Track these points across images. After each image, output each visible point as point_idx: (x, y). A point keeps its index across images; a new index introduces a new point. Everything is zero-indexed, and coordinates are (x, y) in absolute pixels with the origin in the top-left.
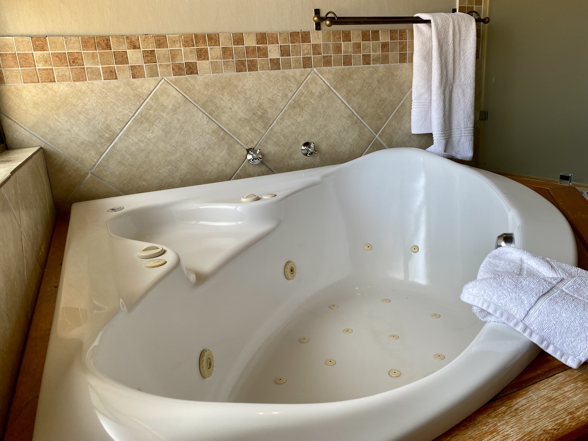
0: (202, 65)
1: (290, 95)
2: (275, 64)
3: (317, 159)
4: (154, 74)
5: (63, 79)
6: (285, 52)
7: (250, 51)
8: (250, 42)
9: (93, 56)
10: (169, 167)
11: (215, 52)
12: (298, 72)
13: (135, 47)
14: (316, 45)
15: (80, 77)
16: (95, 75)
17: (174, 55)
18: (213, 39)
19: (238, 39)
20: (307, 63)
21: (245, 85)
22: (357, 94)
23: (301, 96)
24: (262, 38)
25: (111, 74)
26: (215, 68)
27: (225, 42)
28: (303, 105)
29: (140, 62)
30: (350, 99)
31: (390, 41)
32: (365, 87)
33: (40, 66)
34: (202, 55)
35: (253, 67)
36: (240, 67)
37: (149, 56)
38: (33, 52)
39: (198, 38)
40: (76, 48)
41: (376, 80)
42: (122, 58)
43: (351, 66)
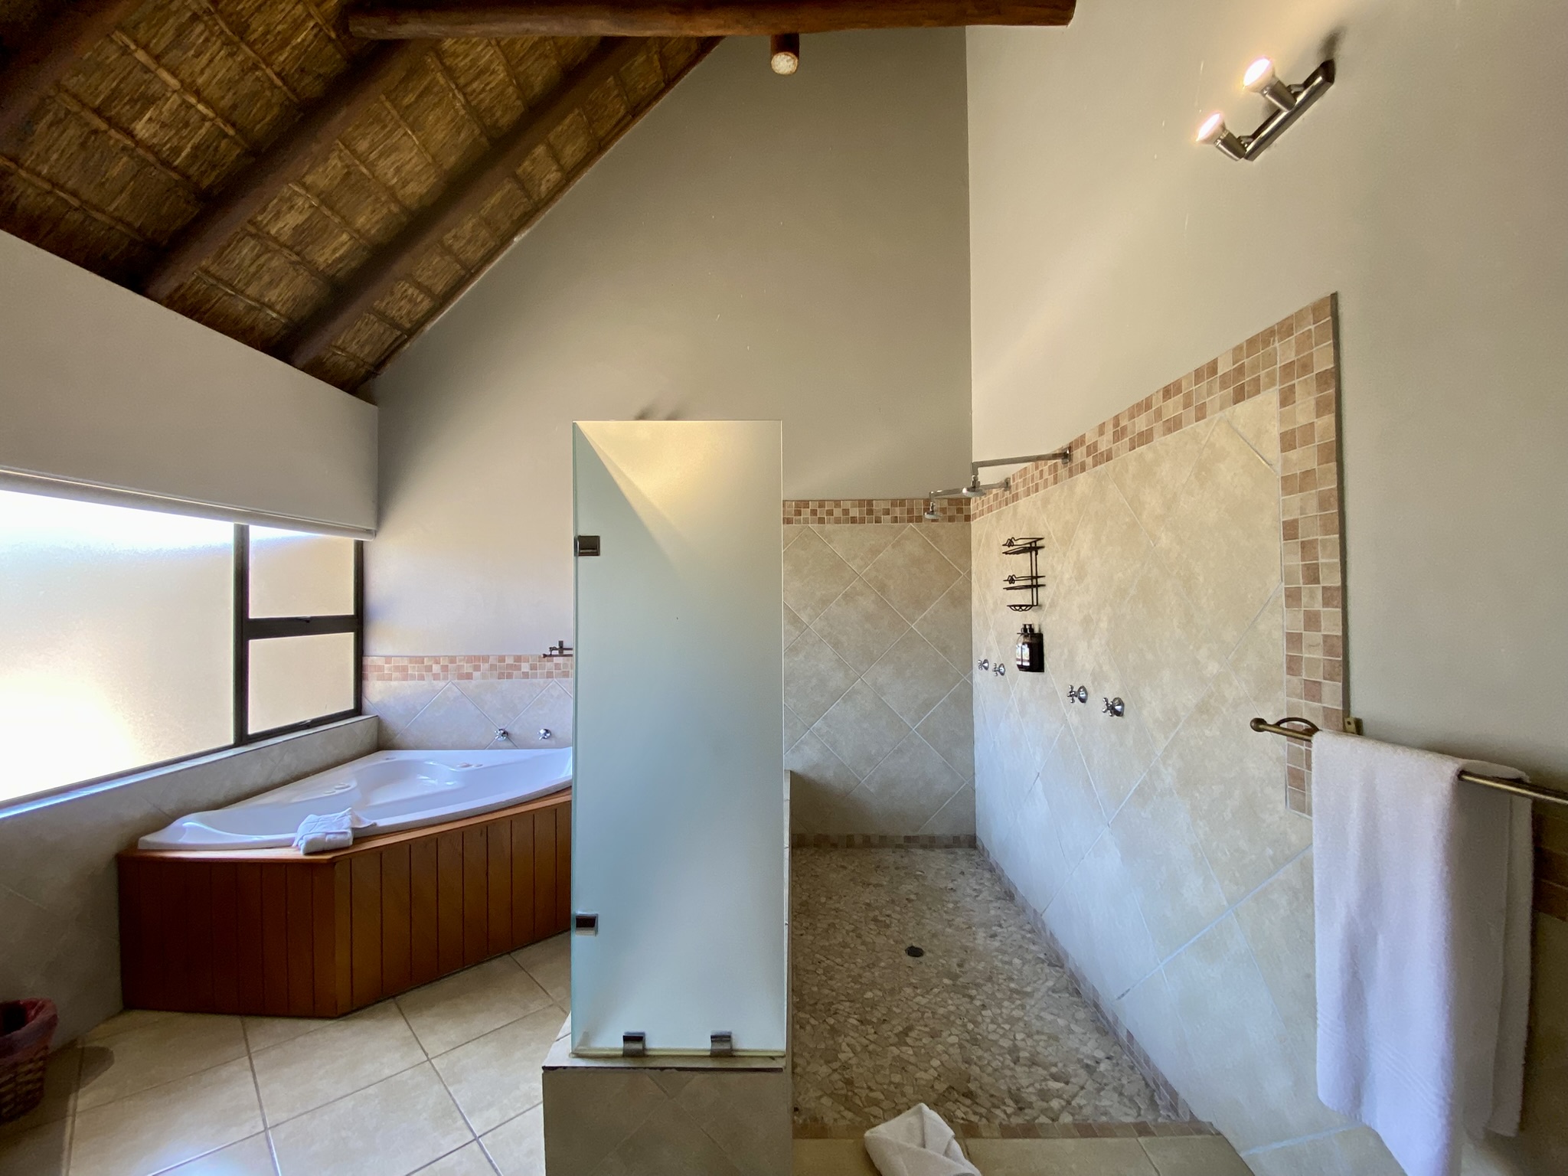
0: (476, 674)
1: (535, 696)
2: (526, 675)
3: (553, 742)
4: (445, 678)
6: (533, 667)
7: (509, 666)
8: (509, 661)
9: (414, 667)
11: (484, 666)
12: (542, 681)
13: (437, 663)
14: (558, 664)
15: (405, 678)
16: (413, 677)
18: (485, 659)
19: (502, 659)
20: (549, 675)
21: (502, 688)
23: (543, 697)
24: (518, 659)
25: (422, 678)
26: (484, 677)
28: (544, 704)
29: (439, 671)
33: (386, 672)
34: (477, 668)
35: (510, 676)
36: (501, 676)
37: (445, 668)
38: (384, 665)
40: (405, 662)
42: (429, 669)
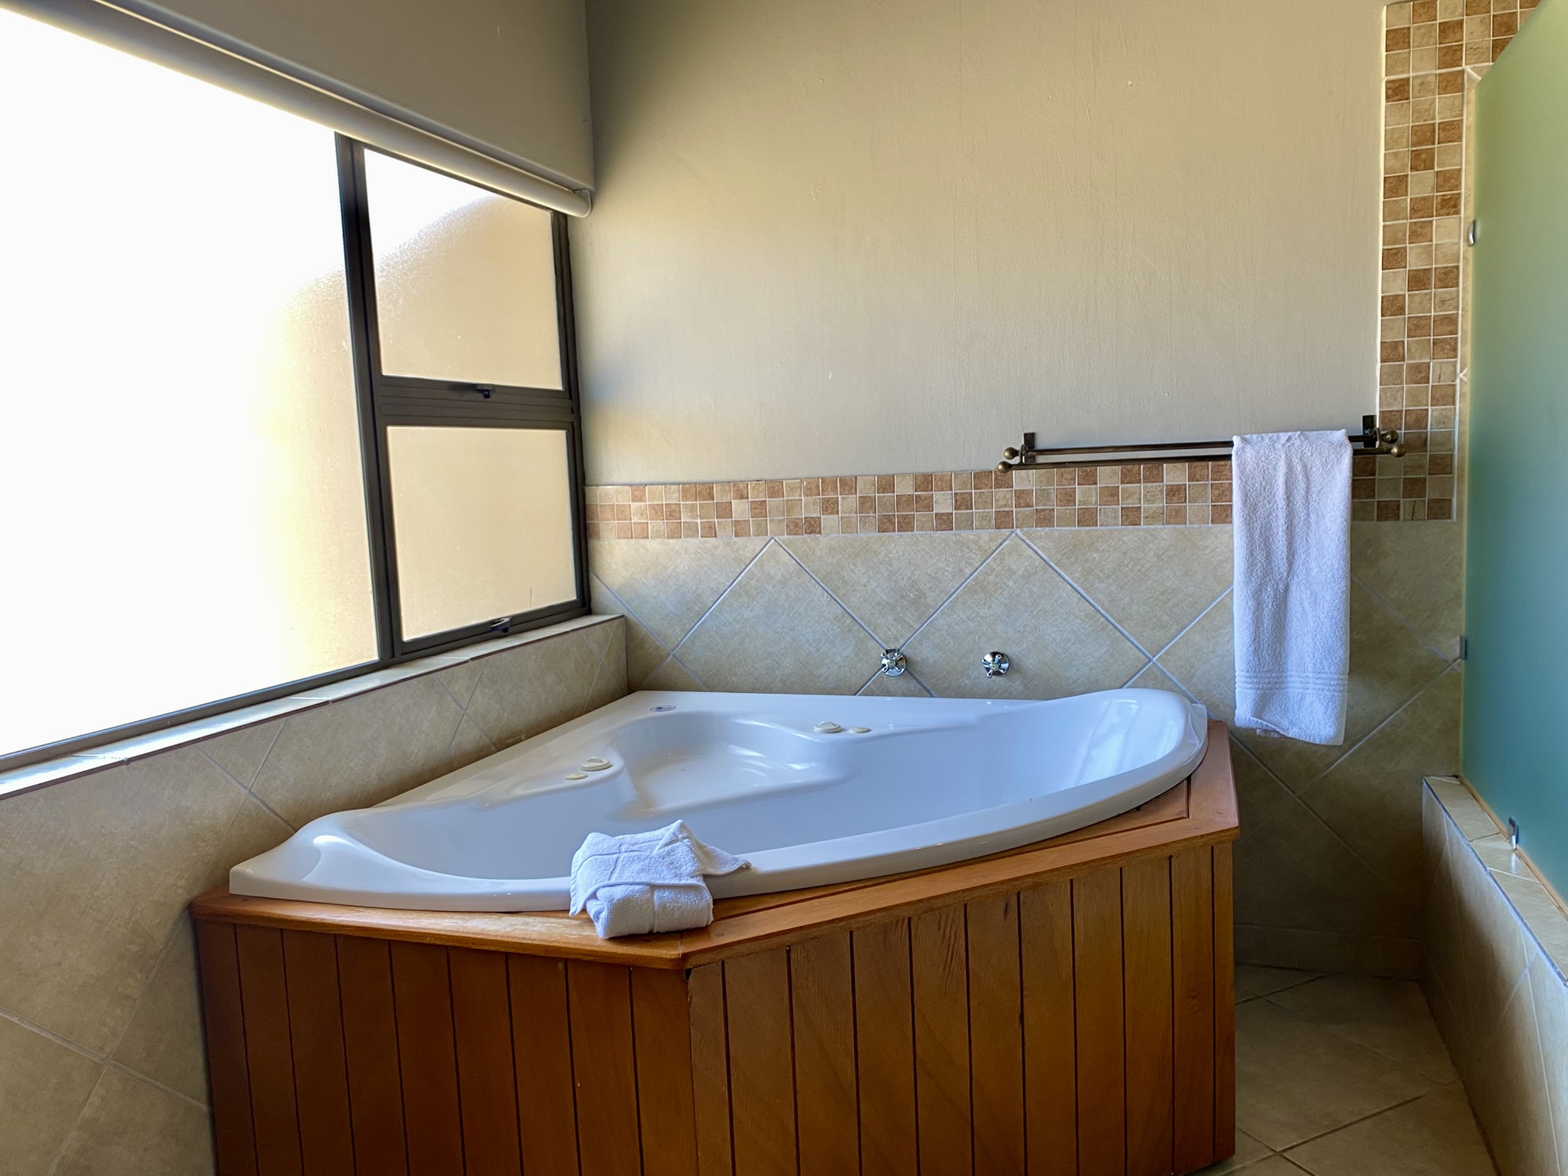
0: (829, 521)
1: (968, 571)
2: (945, 522)
3: (1017, 684)
4: (762, 531)
5: (658, 535)
6: (963, 502)
7: (903, 501)
8: (904, 488)
9: (692, 508)
10: (769, 662)
11: (847, 503)
12: (985, 535)
13: (742, 496)
14: (1023, 491)
15: (675, 534)
16: (692, 531)
17: (791, 506)
18: (848, 484)
19: (886, 484)
20: (1003, 520)
21: (891, 552)
22: (1108, 577)
23: (988, 575)
24: (925, 482)
25: (710, 531)
26: (847, 526)
27: (864, 488)
28: (993, 589)
29: (747, 516)
30: (1091, 586)
31: (1187, 483)
32: (1127, 566)
33: (635, 519)
34: (830, 507)
35: (906, 525)
36: (886, 525)
37: (759, 508)
38: (631, 503)
39: (828, 483)
40: (674, 497)
41: (1152, 554)
42: (725, 511)
43: (1095, 528)
